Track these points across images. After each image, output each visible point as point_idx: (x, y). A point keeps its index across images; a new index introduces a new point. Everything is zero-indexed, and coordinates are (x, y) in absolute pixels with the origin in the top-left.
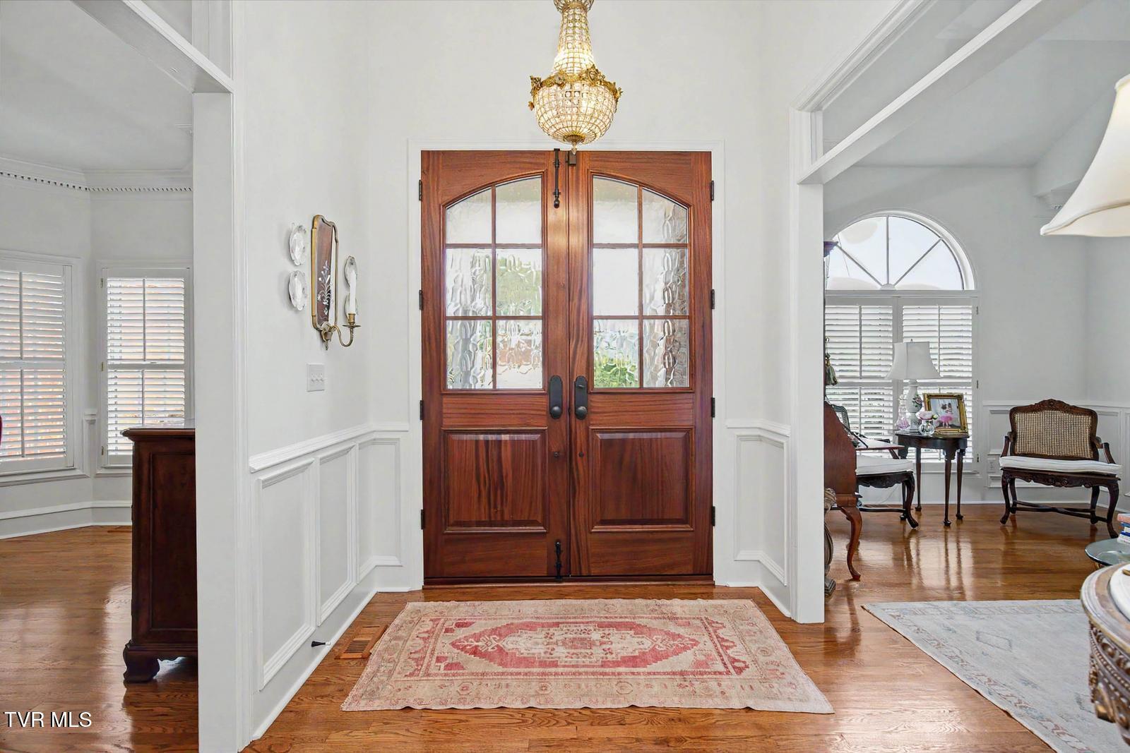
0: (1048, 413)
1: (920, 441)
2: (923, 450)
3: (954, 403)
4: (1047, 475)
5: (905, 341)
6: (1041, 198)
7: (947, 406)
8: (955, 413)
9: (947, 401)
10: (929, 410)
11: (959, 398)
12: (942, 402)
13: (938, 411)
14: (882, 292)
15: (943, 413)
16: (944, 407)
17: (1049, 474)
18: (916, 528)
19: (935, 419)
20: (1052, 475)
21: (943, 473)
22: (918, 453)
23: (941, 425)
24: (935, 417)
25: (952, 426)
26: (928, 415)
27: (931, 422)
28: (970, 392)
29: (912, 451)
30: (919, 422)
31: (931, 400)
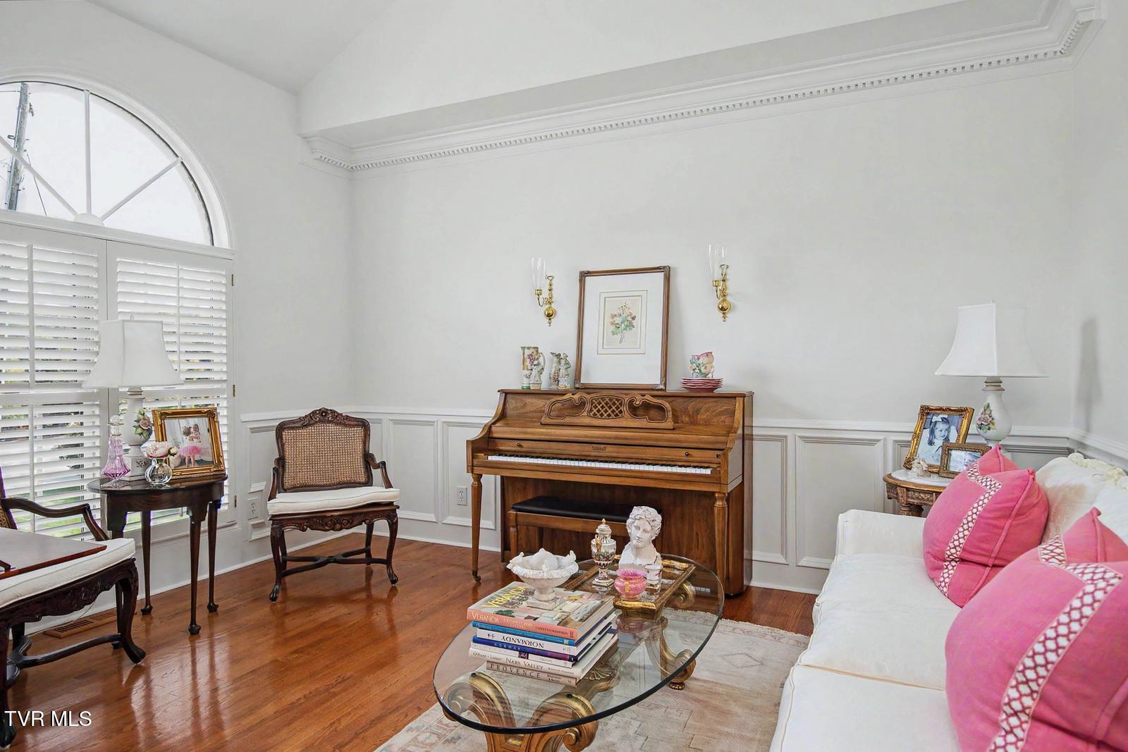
0: (320, 427)
1: (147, 499)
2: (154, 514)
3: (203, 423)
4: (325, 517)
5: (121, 318)
6: (306, 138)
7: (192, 430)
8: (205, 441)
9: (192, 422)
10: (164, 438)
11: (211, 415)
12: (184, 423)
13: (179, 440)
14: (76, 224)
15: (186, 443)
16: (187, 432)
17: (329, 514)
18: (141, 663)
19: (173, 455)
20: (332, 516)
21: (186, 536)
22: (146, 520)
23: (183, 462)
24: (172, 451)
25: (200, 462)
26: (162, 448)
27: (167, 462)
28: (224, 404)
29: (134, 519)
30: (147, 463)
31: (167, 422)
